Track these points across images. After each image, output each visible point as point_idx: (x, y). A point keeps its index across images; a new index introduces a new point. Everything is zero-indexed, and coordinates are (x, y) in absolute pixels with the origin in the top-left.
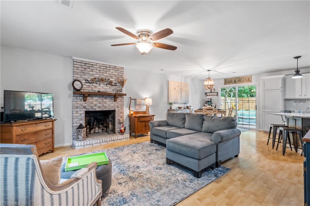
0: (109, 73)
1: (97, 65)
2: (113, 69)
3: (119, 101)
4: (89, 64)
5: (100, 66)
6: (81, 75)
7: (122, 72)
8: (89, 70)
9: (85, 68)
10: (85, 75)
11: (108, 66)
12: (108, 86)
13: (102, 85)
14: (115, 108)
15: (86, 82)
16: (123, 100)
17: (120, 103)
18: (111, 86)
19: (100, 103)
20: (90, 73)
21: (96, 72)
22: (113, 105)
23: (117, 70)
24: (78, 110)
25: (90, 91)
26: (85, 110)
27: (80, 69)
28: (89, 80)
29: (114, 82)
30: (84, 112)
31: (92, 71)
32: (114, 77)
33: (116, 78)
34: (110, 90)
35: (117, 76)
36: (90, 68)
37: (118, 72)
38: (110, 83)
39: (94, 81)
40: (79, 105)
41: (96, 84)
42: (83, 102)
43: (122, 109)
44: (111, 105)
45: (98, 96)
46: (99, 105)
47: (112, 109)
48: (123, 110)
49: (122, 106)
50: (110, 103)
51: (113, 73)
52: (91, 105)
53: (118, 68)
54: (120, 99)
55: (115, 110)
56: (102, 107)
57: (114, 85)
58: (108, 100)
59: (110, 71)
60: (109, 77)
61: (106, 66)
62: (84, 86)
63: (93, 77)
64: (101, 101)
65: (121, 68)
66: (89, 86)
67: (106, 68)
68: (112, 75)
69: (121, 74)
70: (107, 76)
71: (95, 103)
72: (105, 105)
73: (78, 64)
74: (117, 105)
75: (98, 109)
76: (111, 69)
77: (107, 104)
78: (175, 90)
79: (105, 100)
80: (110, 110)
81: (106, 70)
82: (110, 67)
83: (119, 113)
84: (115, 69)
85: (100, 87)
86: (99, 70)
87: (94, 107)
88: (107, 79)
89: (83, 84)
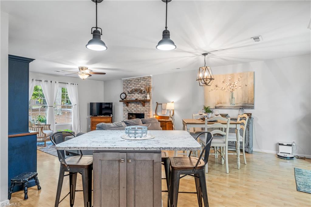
0: (140, 83)
1: (133, 79)
2: (143, 80)
3: (147, 106)
4: (129, 81)
5: (135, 80)
6: (126, 89)
7: (149, 81)
8: (129, 85)
9: (128, 84)
10: (128, 89)
11: (140, 79)
12: (140, 94)
13: (136, 94)
14: (144, 112)
15: (128, 94)
16: (150, 105)
17: (148, 107)
18: (141, 94)
19: (135, 108)
20: (130, 86)
21: (133, 85)
22: (143, 109)
23: (145, 79)
24: (125, 112)
25: (130, 99)
26: (128, 112)
27: (125, 85)
28: (129, 91)
29: (143, 90)
30: (127, 114)
31: (131, 85)
32: (143, 87)
33: (145, 87)
34: (141, 97)
35: (145, 85)
36: (130, 83)
37: (146, 81)
38: (141, 92)
39: (132, 92)
40: (125, 109)
41: (133, 93)
42: (127, 107)
43: (149, 112)
44: (142, 109)
45: (134, 102)
46: (135, 109)
47: (142, 113)
48: (150, 114)
49: (149, 110)
50: (141, 108)
51: (143, 83)
52: (131, 109)
53: (146, 78)
54: (148, 104)
55: (144, 114)
56: (136, 111)
57: (143, 93)
58: (139, 105)
59: (141, 82)
60: (140, 87)
61: (138, 79)
62: (127, 96)
63: (131, 89)
64: (136, 106)
65: (148, 77)
66: (129, 96)
67: (139, 80)
68: (142, 85)
69: (148, 83)
70: (139, 86)
71: (132, 108)
72: (138, 109)
73: (125, 82)
74: (145, 109)
75: (134, 112)
76: (142, 80)
77: (139, 109)
78: (216, 88)
79: (138, 106)
80: (141, 113)
81: (138, 82)
82: (141, 78)
83: (147, 116)
84: (144, 80)
85: (135, 96)
86: (135, 83)
87: (132, 111)
88: (139, 89)
89: (127, 95)
